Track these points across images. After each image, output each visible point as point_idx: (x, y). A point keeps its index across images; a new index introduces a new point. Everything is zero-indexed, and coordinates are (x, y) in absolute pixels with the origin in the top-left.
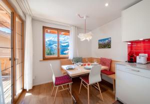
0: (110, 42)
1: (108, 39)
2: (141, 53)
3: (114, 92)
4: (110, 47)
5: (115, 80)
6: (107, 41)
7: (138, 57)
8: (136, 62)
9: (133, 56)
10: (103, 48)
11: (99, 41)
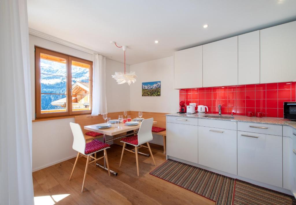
0: (160, 87)
1: (156, 83)
2: (191, 103)
3: (164, 152)
4: (159, 95)
5: (165, 137)
6: (155, 85)
7: (188, 107)
8: (186, 112)
9: (184, 106)
10: (148, 95)
11: (144, 84)
